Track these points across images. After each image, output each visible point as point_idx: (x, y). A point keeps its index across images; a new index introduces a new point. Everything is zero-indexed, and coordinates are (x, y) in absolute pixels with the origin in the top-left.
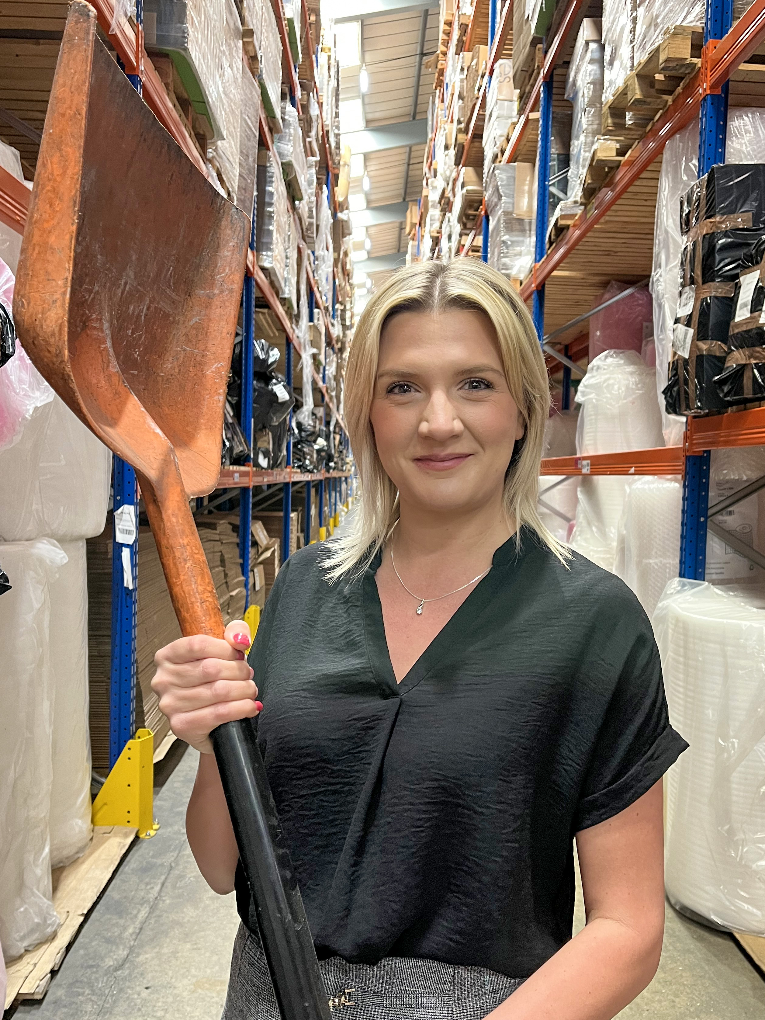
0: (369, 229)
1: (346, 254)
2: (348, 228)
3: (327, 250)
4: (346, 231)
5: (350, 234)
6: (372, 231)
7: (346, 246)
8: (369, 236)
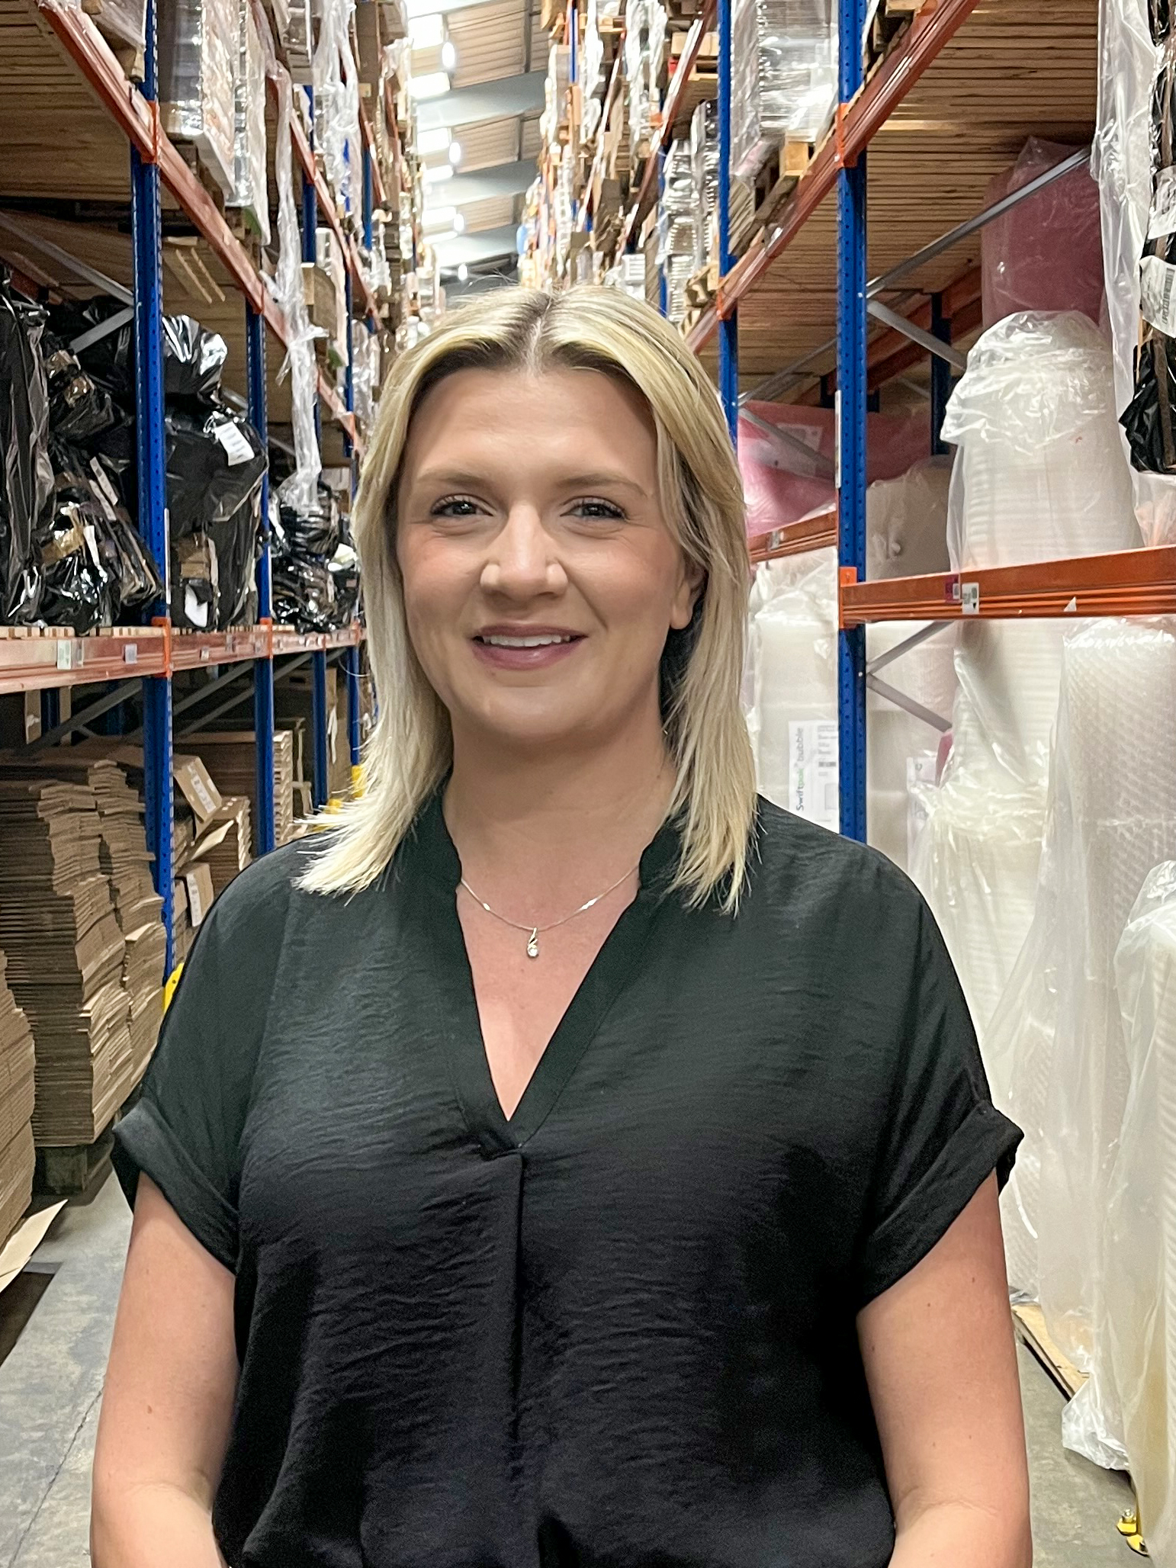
0: (450, 19)
1: (394, 84)
2: (397, 19)
3: (344, 80)
4: (391, 29)
5: (402, 35)
6: (458, 22)
7: (394, 66)
8: (451, 35)
